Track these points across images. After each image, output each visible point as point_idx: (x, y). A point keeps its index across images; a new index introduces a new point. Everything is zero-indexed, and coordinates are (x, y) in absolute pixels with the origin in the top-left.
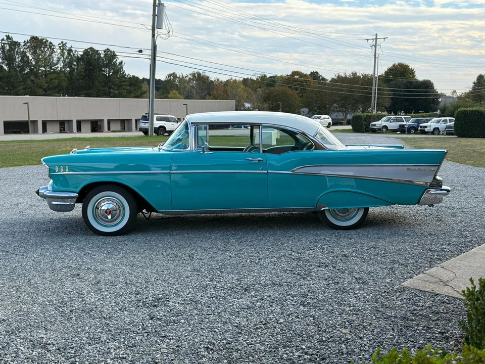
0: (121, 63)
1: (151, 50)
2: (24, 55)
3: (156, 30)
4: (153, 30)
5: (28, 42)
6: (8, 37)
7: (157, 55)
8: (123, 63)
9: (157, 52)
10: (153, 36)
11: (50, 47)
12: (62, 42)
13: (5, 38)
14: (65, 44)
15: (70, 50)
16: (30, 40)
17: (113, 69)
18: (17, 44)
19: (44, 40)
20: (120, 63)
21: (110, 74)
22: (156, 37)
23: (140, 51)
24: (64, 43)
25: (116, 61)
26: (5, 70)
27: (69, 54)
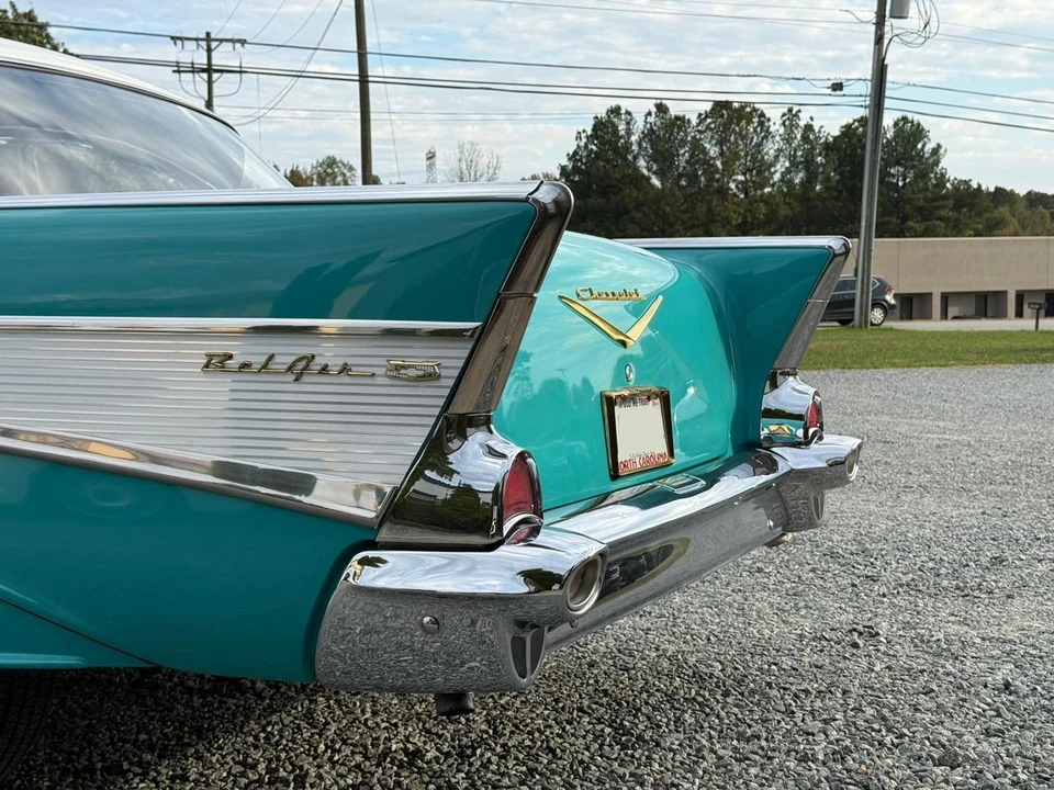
0: (936, 151)
1: (871, 81)
2: (696, 146)
3: (889, 22)
4: (880, 22)
5: (707, 117)
6: (661, 108)
7: (887, 93)
8: (942, 151)
9: (888, 85)
10: (879, 40)
11: (761, 124)
12: (790, 110)
13: (654, 110)
14: (796, 115)
15: (809, 128)
16: (712, 109)
17: (913, 167)
18: (680, 121)
19: (748, 109)
20: (933, 149)
21: (908, 180)
22: (886, 42)
23: (838, 87)
24: (794, 112)
25: (924, 146)
26: (653, 186)
27: (805, 138)
